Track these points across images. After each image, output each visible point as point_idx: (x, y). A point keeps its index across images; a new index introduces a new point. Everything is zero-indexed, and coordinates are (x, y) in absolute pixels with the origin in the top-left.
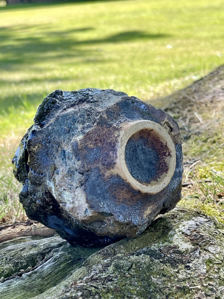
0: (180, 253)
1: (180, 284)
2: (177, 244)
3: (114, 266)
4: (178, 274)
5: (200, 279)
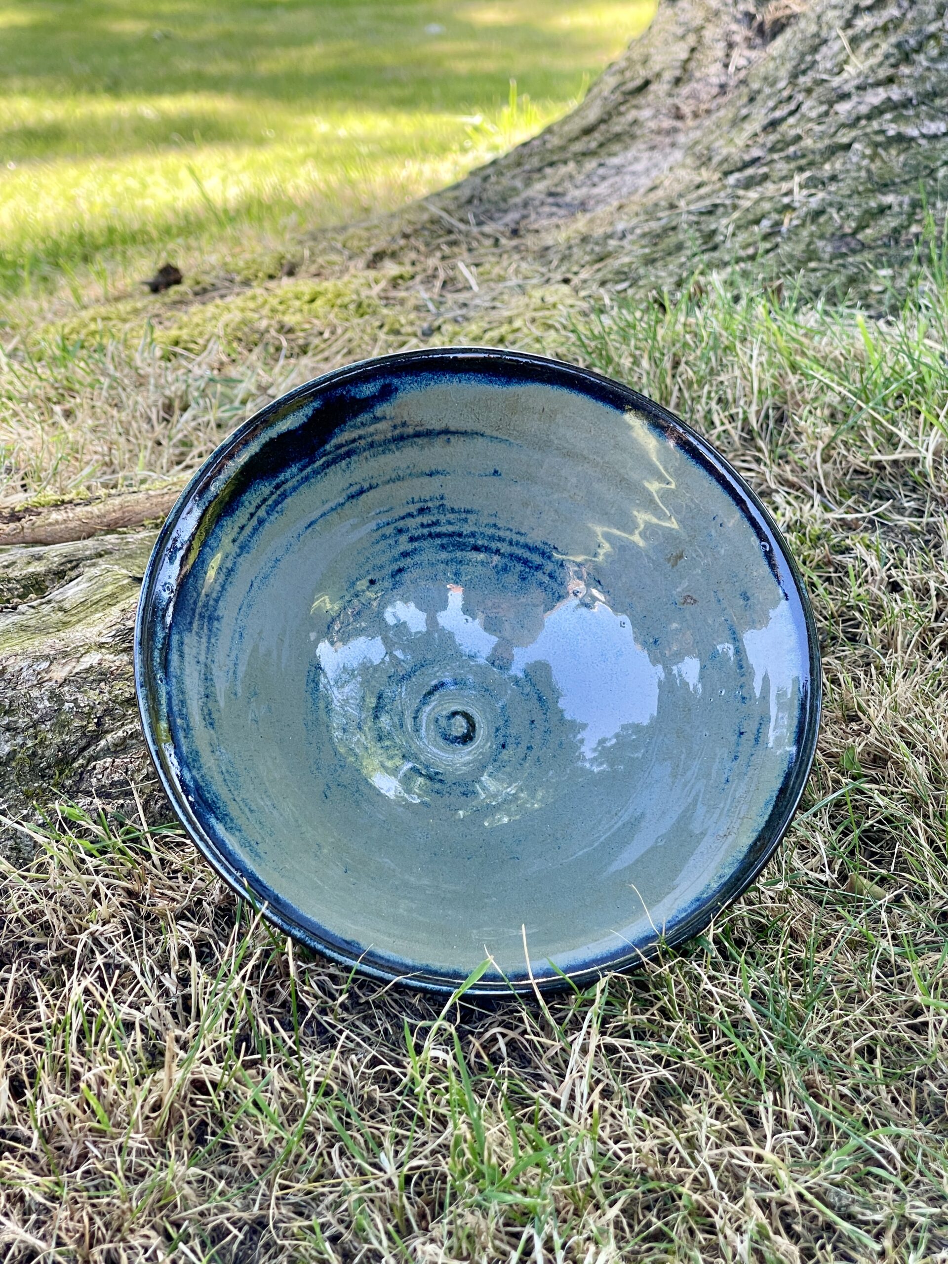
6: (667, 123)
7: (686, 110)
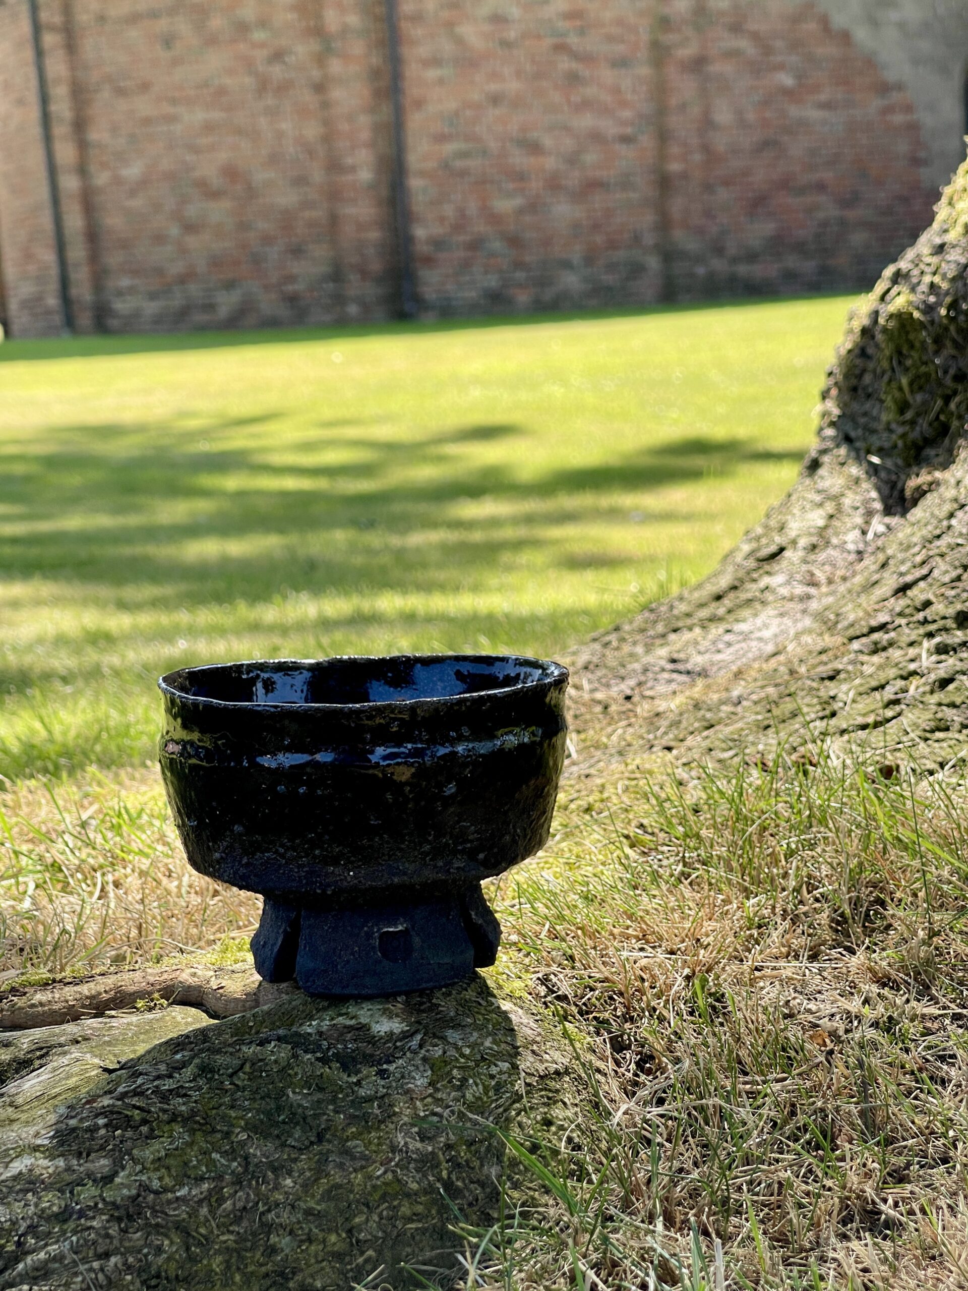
2: (368, 1021)
4: (356, 1088)
5: (412, 1099)
6: (799, 590)
7: (820, 576)
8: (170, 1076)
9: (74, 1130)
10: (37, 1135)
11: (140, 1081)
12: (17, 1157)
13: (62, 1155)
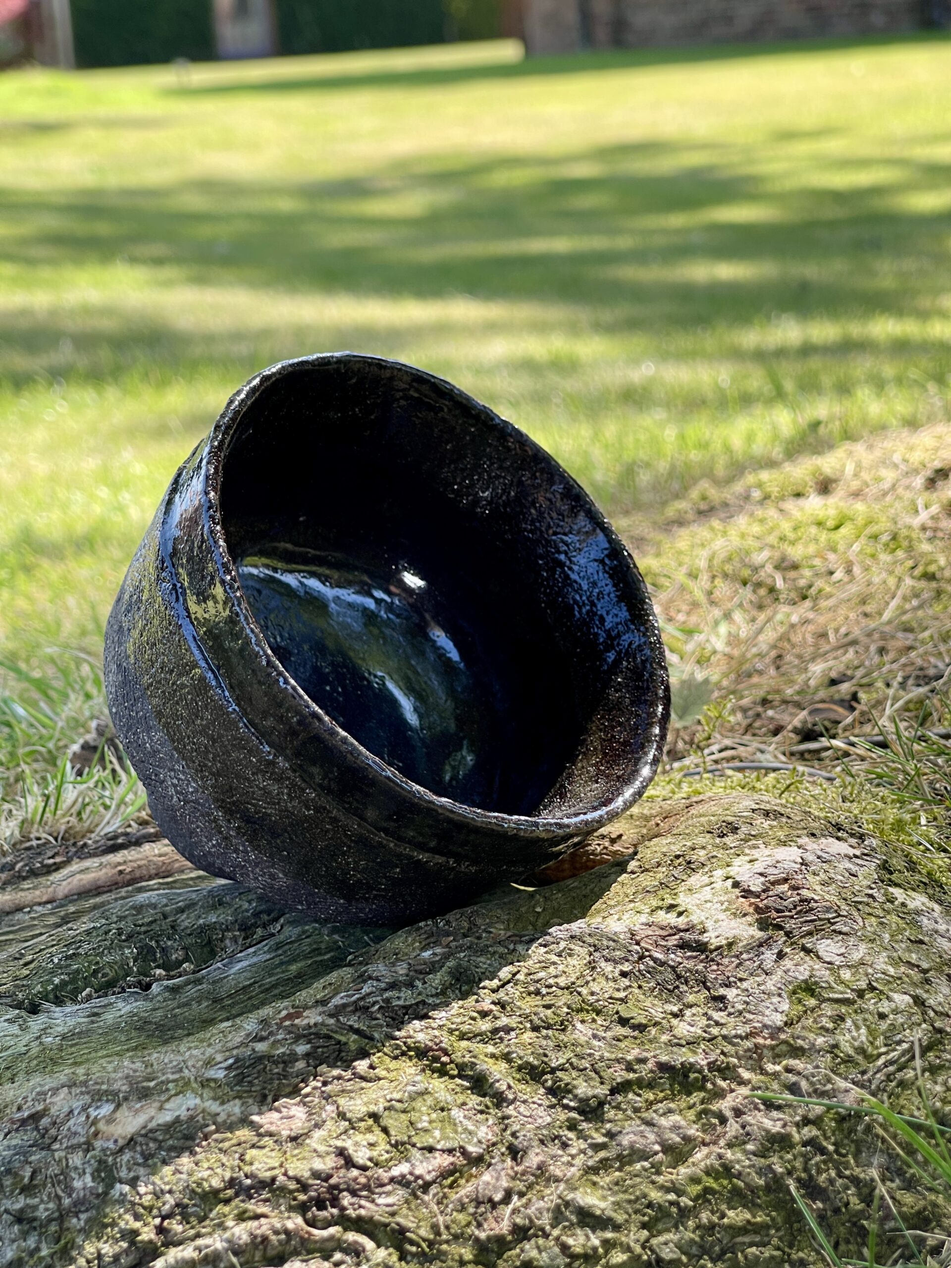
0: (702, 952)
1: (672, 1052)
2: (703, 918)
3: (450, 973)
4: (675, 1022)
5: (756, 1046)
8: (410, 985)
9: (260, 1059)
10: (209, 1063)
11: (366, 989)
12: (176, 1095)
13: (240, 1098)
